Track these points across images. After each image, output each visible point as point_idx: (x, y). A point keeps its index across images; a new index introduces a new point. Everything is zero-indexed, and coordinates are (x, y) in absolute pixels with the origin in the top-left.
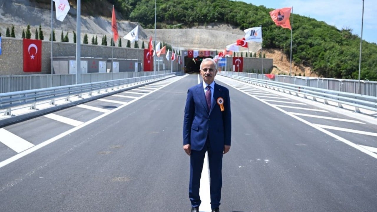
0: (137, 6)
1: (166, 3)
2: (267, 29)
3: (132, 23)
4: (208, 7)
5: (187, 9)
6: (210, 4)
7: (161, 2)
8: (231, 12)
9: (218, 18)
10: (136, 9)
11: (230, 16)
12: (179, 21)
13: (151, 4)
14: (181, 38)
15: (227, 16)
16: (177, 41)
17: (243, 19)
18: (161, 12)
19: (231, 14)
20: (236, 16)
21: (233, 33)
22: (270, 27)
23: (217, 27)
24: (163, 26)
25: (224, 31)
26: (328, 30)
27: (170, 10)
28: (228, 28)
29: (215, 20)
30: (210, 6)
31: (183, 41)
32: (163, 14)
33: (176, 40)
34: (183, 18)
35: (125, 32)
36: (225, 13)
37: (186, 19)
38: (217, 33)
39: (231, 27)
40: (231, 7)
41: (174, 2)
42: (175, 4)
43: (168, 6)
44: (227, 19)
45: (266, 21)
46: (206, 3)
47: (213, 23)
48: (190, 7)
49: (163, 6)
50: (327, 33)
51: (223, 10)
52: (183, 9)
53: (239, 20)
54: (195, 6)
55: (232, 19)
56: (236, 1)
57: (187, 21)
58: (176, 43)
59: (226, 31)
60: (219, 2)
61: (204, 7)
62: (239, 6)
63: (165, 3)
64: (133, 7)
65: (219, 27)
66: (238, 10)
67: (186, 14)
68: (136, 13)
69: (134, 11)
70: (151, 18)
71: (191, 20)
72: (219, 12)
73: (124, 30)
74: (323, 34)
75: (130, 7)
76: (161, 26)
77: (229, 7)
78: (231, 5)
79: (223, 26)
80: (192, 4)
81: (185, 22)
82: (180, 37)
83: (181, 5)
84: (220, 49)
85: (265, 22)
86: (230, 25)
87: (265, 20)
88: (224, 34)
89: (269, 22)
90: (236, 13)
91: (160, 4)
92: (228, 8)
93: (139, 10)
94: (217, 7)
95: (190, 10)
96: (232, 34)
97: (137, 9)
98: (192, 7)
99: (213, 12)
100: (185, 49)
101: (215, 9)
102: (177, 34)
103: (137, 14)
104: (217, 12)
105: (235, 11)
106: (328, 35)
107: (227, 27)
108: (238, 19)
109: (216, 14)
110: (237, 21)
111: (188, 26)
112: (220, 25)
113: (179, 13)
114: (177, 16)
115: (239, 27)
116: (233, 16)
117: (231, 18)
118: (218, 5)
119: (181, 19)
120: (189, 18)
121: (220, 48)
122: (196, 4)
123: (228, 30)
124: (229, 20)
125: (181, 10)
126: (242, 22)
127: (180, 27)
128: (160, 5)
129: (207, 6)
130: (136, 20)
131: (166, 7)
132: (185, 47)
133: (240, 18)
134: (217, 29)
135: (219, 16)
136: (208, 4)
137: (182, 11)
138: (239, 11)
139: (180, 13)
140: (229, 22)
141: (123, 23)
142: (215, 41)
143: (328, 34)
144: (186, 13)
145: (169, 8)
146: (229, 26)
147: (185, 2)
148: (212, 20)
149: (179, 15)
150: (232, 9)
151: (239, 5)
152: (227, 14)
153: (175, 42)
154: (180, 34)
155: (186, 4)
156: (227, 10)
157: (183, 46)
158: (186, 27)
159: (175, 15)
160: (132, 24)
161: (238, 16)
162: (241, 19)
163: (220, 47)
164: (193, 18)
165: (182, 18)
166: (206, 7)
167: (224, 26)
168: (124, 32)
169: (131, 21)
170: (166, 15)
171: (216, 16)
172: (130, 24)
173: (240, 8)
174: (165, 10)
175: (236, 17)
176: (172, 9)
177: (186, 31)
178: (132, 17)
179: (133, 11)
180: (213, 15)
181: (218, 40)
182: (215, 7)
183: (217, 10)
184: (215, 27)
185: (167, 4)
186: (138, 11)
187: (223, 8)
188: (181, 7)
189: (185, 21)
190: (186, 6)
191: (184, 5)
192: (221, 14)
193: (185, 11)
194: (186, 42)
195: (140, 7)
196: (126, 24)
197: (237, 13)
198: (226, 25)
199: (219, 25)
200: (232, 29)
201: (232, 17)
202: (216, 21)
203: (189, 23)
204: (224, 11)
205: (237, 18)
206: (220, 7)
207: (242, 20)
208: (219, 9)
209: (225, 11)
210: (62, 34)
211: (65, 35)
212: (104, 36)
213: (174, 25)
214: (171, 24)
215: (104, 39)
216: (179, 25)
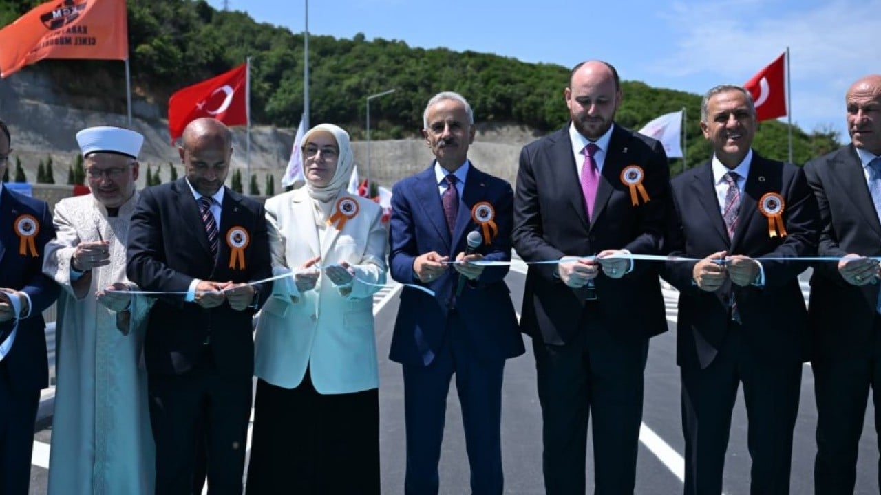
0: (284, 84)
1: (360, 72)
3: (280, 130)
4: (468, 83)
5: (414, 88)
6: (475, 73)
7: (346, 71)
8: (528, 94)
9: (495, 110)
10: (279, 91)
11: (525, 105)
12: (394, 119)
13: (320, 77)
14: (401, 164)
15: (518, 105)
16: (391, 172)
17: (560, 111)
18: (347, 98)
19: (530, 98)
20: (542, 103)
23: (494, 134)
25: (513, 145)
26: (776, 137)
27: (369, 91)
28: (522, 136)
29: (488, 115)
30: (473, 78)
32: (353, 102)
33: (389, 168)
34: (406, 112)
35: (264, 154)
36: (515, 97)
37: (412, 113)
38: (495, 150)
39: (529, 133)
40: (529, 81)
41: (381, 71)
42: (384, 76)
43: (364, 80)
44: (519, 113)
45: (619, 117)
46: (464, 73)
47: (484, 124)
48: (422, 83)
49: (353, 81)
50: (774, 143)
51: (508, 89)
52: (404, 87)
53: (551, 115)
54: (435, 80)
55: (532, 113)
56: (540, 64)
57: (415, 118)
59: (517, 144)
60: (497, 69)
61: (460, 82)
62: (550, 78)
63: (355, 72)
64: (271, 84)
65: (499, 134)
66: (547, 88)
67: (413, 102)
68: (281, 100)
69: (275, 97)
70: (322, 112)
72: (497, 95)
73: (263, 149)
74: (763, 148)
75: (266, 86)
77: (523, 81)
78: (529, 76)
79: (508, 129)
80: (427, 75)
81: (409, 121)
82: (399, 161)
83: (398, 78)
86: (527, 128)
88: (511, 152)
90: (542, 95)
91: (342, 75)
92: (522, 84)
93: (291, 92)
94: (493, 81)
95: (421, 90)
97: (284, 91)
98: (426, 82)
99: (484, 96)
101: (489, 87)
102: (391, 154)
103: (283, 103)
104: (494, 95)
105: (539, 90)
106: (776, 151)
107: (521, 133)
108: (547, 113)
109: (491, 100)
110: (544, 117)
112: (501, 127)
113: (393, 99)
114: (389, 107)
116: (535, 105)
117: (528, 110)
118: (495, 76)
119: (402, 114)
122: (438, 73)
123: (522, 139)
124: (524, 113)
125: (400, 92)
126: (559, 121)
127: (398, 136)
128: (343, 80)
129: (466, 78)
130: (283, 119)
131: (360, 84)
133: (552, 109)
134: (493, 140)
135: (499, 104)
136: (468, 74)
137: (403, 94)
138: (548, 91)
139: (397, 100)
140: (524, 119)
141: (260, 133)
143: (775, 147)
144: (412, 97)
145: (367, 86)
146: (524, 130)
147: (407, 70)
148: (481, 115)
149: (394, 103)
150: (531, 86)
151: (551, 74)
152: (520, 99)
153: (386, 173)
154: (399, 153)
155: (412, 74)
156: (518, 89)
158: (413, 135)
159: (384, 104)
160: (282, 134)
161: (547, 105)
162: (554, 112)
165: (401, 111)
166: (464, 83)
167: (511, 131)
168: (263, 156)
169: (279, 126)
170: (360, 104)
171: (489, 106)
172: (275, 133)
173: (551, 82)
174: (357, 92)
175: (542, 108)
176: (375, 89)
177: (413, 145)
178: (272, 110)
179: (274, 94)
180: (484, 101)
181: (498, 167)
182: (486, 82)
183: (491, 91)
184: (488, 134)
185: (362, 76)
186: (286, 95)
187: (508, 85)
188: (399, 84)
189: (411, 118)
190: (413, 79)
191: (407, 76)
192: (503, 99)
193: (411, 93)
195: (290, 84)
196: (266, 135)
197: (546, 97)
198: (517, 128)
199: (498, 129)
201: (531, 107)
202: (491, 117)
204: (510, 91)
205: (544, 111)
206: (500, 82)
207: (559, 114)
208: (499, 86)
209: (512, 93)
210: (149, 172)
211: (153, 173)
212: (236, 172)
213: (382, 129)
214: (374, 127)
215: (236, 179)
216: (394, 129)
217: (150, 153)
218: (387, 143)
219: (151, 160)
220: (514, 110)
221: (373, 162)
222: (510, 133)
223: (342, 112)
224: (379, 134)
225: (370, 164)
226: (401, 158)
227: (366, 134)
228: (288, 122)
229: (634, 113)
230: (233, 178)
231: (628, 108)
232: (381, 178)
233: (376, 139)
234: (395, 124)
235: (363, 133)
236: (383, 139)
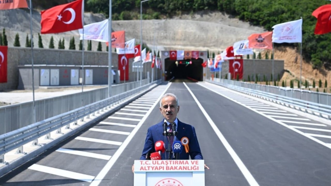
2: (276, 19)
9: (209, 4)
11: (225, 2)
12: (155, 8)
14: (158, 33)
15: (221, 2)
16: (153, 37)
17: (243, 5)
21: (229, 25)
22: (280, 16)
23: (208, 16)
24: (134, 16)
25: (217, 23)
28: (223, 18)
29: (205, 7)
31: (161, 37)
33: (152, 35)
34: (161, 5)
37: (165, 5)
38: (208, 26)
39: (227, 16)
44: (221, 5)
45: (275, 9)
47: (202, 12)
53: (239, 7)
55: (228, 6)
57: (166, 8)
58: (151, 40)
59: (220, 22)
65: (211, 17)
70: (117, 4)
71: (171, 6)
76: (130, 16)
79: (215, 15)
81: (163, 10)
82: (157, 31)
84: (213, 47)
85: (273, 10)
86: (225, 14)
87: (274, 7)
88: (217, 27)
89: (278, 10)
96: (229, 27)
100: (165, 48)
102: (153, 27)
107: (223, 16)
108: (236, 6)
110: (234, 8)
111: (167, 15)
112: (211, 13)
115: (238, 17)
116: (230, 2)
117: (226, 5)
119: (159, 6)
120: (169, 4)
121: (212, 46)
123: (223, 20)
124: (224, 6)
126: (243, 10)
127: (157, 18)
130: (96, 8)
132: (164, 44)
133: (239, 4)
134: (207, 20)
135: (211, 1)
140: (224, 9)
141: (85, 16)
142: (205, 37)
146: (224, 14)
148: (201, 7)
153: (150, 37)
154: (157, 26)
157: (161, 44)
158: (165, 17)
160: (96, 17)
161: (237, 2)
162: (240, 6)
163: (211, 44)
164: (174, 5)
165: (159, 4)
167: (218, 15)
169: (95, 12)
171: (205, 2)
172: (92, 16)
175: (234, 3)
177: (165, 23)
181: (209, 35)
184: (205, 17)
189: (164, 8)
194: (165, 38)
196: (87, 17)
198: (220, 13)
199: (210, 14)
200: (229, 19)
201: (228, 3)
202: (206, 8)
203: (169, 11)
205: (235, 5)
207: (242, 7)
210: (27, 38)
211: (29, 38)
212: (72, 38)
213: (149, 14)
214: (144, 12)
215: (72, 42)
216: (155, 14)
218: (151, 21)
219: (28, 31)
220: (219, 4)
221: (143, 31)
222: (216, 17)
223: (128, 5)
224: (147, 16)
225: (142, 32)
226: (158, 29)
227: (140, 16)
228: (99, 9)
229: (283, 7)
230: (71, 41)
231: (280, 4)
232: (147, 40)
233: (145, 19)
234: (156, 11)
235: (138, 16)
236: (149, 19)
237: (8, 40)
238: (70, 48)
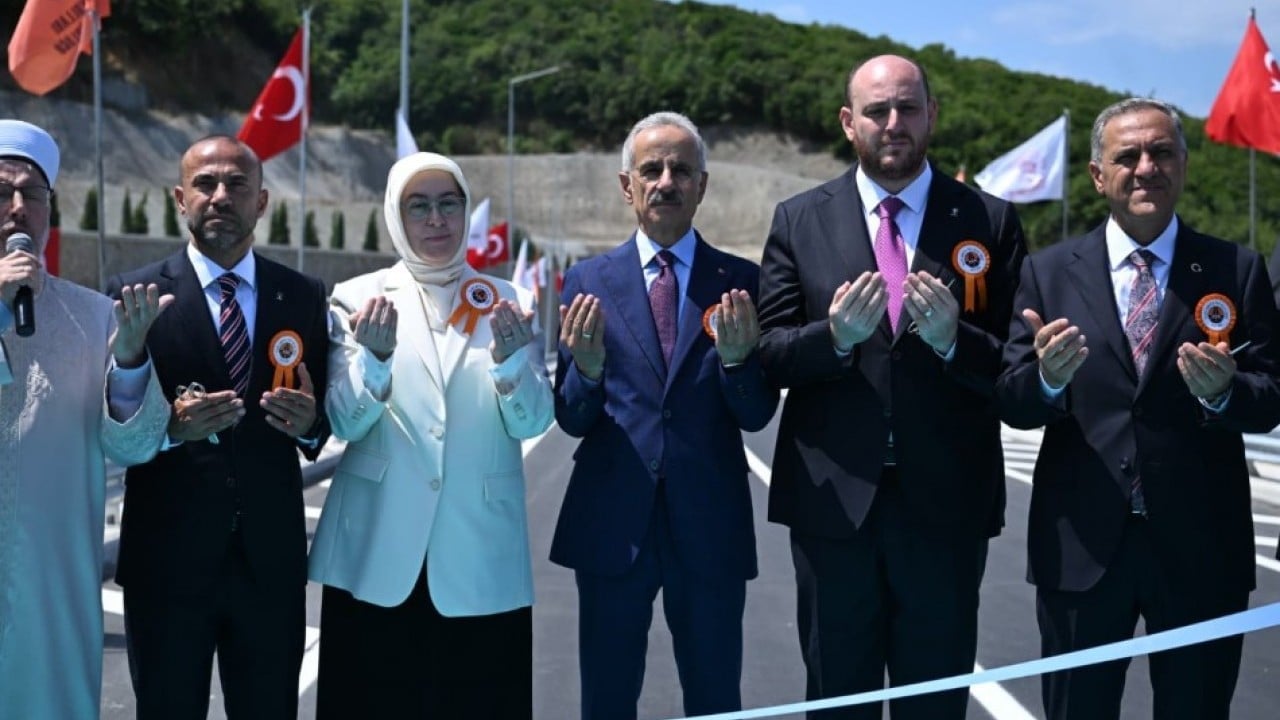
0: (365, 52)
1: (498, 35)
2: (956, 155)
3: (358, 134)
4: (687, 58)
5: (592, 64)
6: (700, 40)
7: (475, 32)
8: (793, 78)
9: (734, 106)
10: (357, 64)
11: (787, 98)
12: (557, 119)
13: (428, 42)
14: (567, 197)
15: (775, 98)
16: (551, 211)
18: (475, 80)
19: (795, 86)
20: (817, 95)
21: (803, 175)
22: (968, 147)
23: (731, 147)
24: (487, 143)
25: (763, 166)
26: (1229, 163)
27: (513, 68)
28: (780, 153)
29: (723, 113)
30: (696, 49)
31: (577, 212)
32: (485, 86)
33: (546, 204)
34: (577, 106)
35: (329, 175)
36: (769, 84)
37: (588, 109)
38: (732, 178)
39: (793, 147)
40: (795, 55)
41: (535, 33)
42: (540, 42)
43: (506, 49)
44: (776, 110)
45: (952, 122)
46: (681, 38)
47: (713, 130)
48: (606, 56)
49: (486, 49)
50: (1225, 172)
51: (757, 69)
52: (575, 62)
54: (629, 52)
55: (799, 112)
56: (815, 25)
57: (593, 117)
58: (542, 221)
59: (772, 165)
60: (739, 34)
61: (672, 55)
62: (831, 50)
63: (490, 35)
64: (342, 52)
65: (740, 147)
66: (827, 68)
67: (590, 88)
68: (359, 81)
69: (349, 76)
70: (430, 104)
71: (610, 112)
72: (738, 79)
73: (325, 167)
74: (1205, 180)
75: (334, 55)
76: (473, 142)
77: (784, 56)
78: (795, 46)
79: (756, 140)
80: (616, 41)
81: (582, 122)
82: (564, 193)
83: (565, 46)
84: (748, 247)
85: (945, 125)
86: (788, 138)
87: (948, 116)
88: (761, 181)
89: (962, 126)
90: (816, 80)
91: (467, 39)
92: (782, 61)
93: (377, 67)
94: (731, 54)
95: (605, 68)
96: (800, 180)
97: (365, 66)
98: (615, 54)
99: (714, 79)
100: (589, 248)
101: (724, 63)
102: (550, 180)
103: (363, 87)
104: (732, 79)
105: (812, 72)
106: (1229, 186)
107: (779, 146)
108: (824, 112)
109: (726, 88)
110: (819, 119)
111: (598, 139)
112: (743, 135)
113: (555, 84)
114: (549, 97)
115: (832, 147)
116: (805, 99)
117: (792, 107)
118: (735, 46)
119: (570, 110)
120: (604, 105)
121: (743, 243)
122: (635, 39)
123: (780, 158)
124: (785, 113)
125: (567, 70)
127: (564, 148)
128: (468, 47)
129: (684, 48)
130: (362, 114)
131: (497, 54)
132: (587, 236)
134: (729, 158)
135: (740, 95)
136: (689, 42)
137: (573, 74)
138: (828, 73)
139: (562, 85)
140: (785, 122)
141: (322, 139)
142: (721, 212)
143: (1226, 179)
144: (590, 80)
145: (511, 59)
146: (783, 141)
147: (582, 32)
148: (709, 114)
149: (556, 91)
150: (797, 64)
151: (832, 43)
152: (777, 87)
153: (541, 214)
154: (564, 177)
155: (590, 39)
156: (775, 70)
157: (576, 235)
158: (590, 146)
159: (539, 92)
160: (359, 141)
163: (743, 238)
164: (621, 106)
165: (569, 103)
166: (679, 57)
167: (762, 142)
168: (326, 180)
169: (356, 126)
170: (496, 91)
171: (724, 98)
172: (348, 139)
173: (834, 58)
174: (493, 69)
175: (816, 104)
176: (524, 64)
177: (588, 166)
178: (344, 99)
179: (347, 70)
180: (714, 89)
181: (737, 205)
182: (719, 55)
183: (729, 71)
184: (722, 147)
185: (501, 41)
186: (369, 73)
187: (758, 62)
188: (567, 56)
189: (586, 116)
190: (589, 48)
191: (581, 43)
192: (749, 86)
193: (586, 73)
194: (592, 215)
195: (376, 54)
196: (333, 141)
197: (823, 84)
198: (772, 137)
199: (738, 138)
200: (798, 156)
201: (798, 101)
202: (726, 117)
203: (604, 127)
204: (760, 72)
205: (820, 108)
206: (743, 56)
208: (741, 63)
209: (764, 77)
210: (127, 203)
211: (134, 205)
212: (278, 207)
213: (535, 136)
214: (522, 131)
215: (278, 217)
216: (557, 136)
217: (129, 170)
218: (547, 161)
219: (130, 182)
220: (767, 105)
221: (518, 192)
222: (760, 146)
223: (466, 105)
224: (529, 143)
225: (513, 196)
226: (569, 186)
227: (506, 143)
228: (371, 120)
229: (977, 116)
230: (274, 217)
231: (969, 105)
232: (531, 222)
233: (523, 151)
234: (559, 127)
235: (502, 141)
236: (536, 152)
237: (61, 208)
238: (273, 239)
